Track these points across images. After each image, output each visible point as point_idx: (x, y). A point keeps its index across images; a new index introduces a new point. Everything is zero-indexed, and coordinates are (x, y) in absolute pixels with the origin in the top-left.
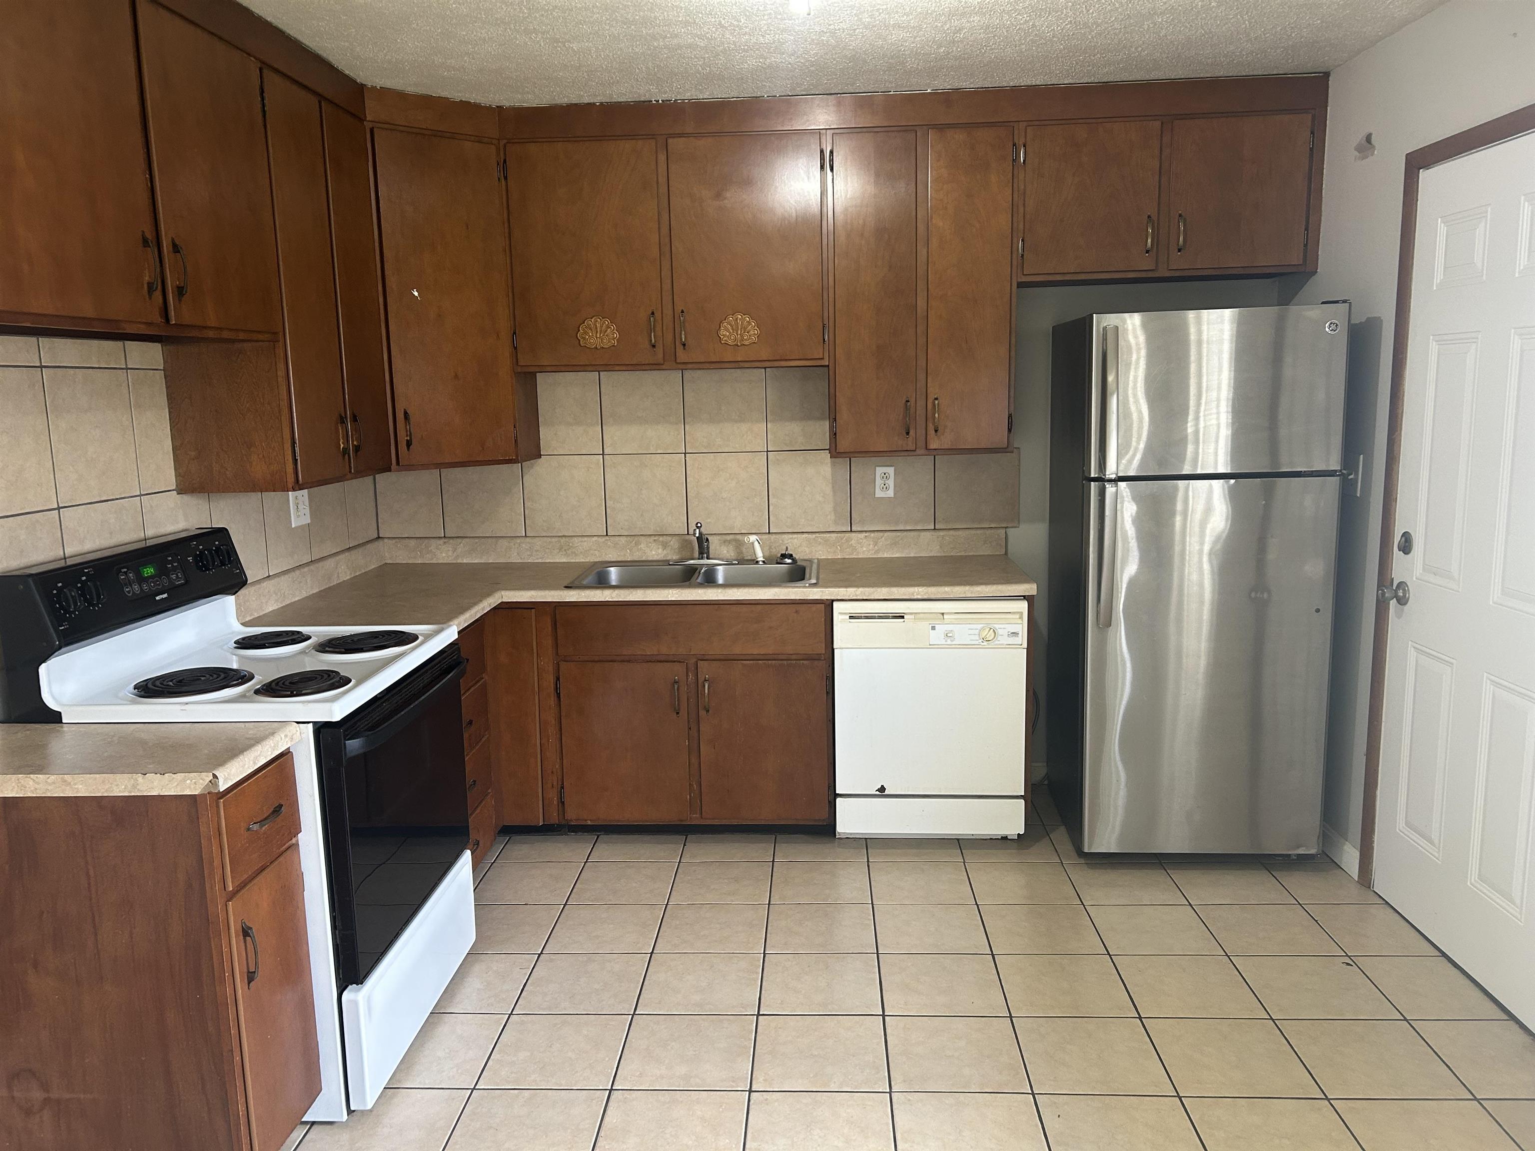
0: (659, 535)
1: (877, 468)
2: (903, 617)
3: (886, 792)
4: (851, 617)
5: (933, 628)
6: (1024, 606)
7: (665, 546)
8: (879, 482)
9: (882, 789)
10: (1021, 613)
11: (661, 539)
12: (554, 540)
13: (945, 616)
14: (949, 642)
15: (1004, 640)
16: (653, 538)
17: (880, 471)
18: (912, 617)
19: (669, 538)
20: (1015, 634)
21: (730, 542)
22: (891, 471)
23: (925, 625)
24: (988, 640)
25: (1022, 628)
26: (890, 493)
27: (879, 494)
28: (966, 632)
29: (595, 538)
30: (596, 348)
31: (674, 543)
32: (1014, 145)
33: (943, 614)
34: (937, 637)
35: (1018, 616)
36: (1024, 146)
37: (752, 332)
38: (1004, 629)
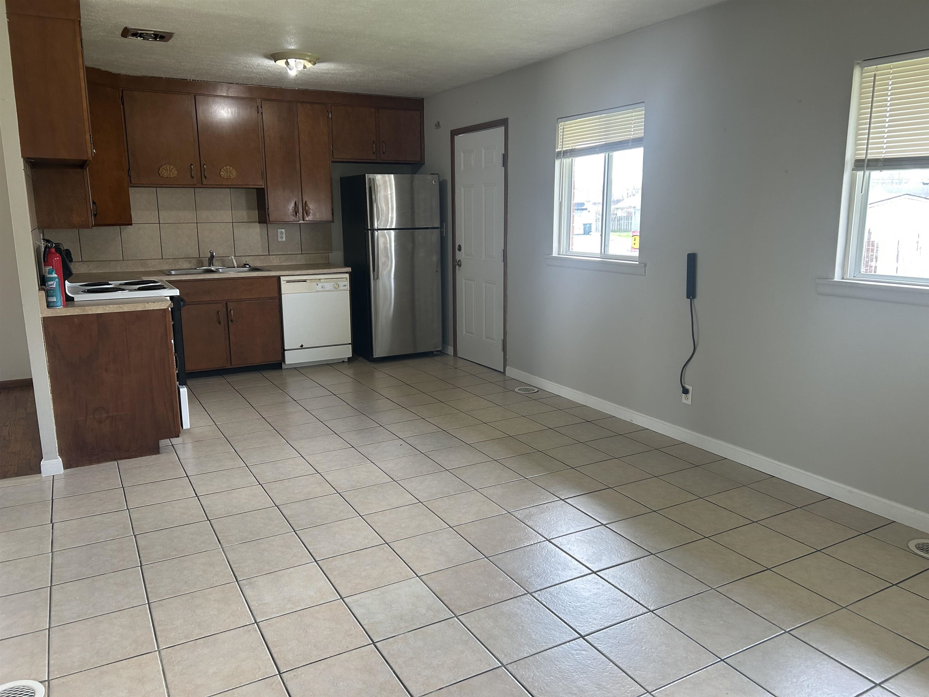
0: (187, 258)
1: (278, 230)
2: (306, 281)
3: (303, 347)
4: (287, 282)
5: (317, 285)
6: (347, 276)
7: (190, 263)
8: (279, 235)
9: (302, 346)
10: (347, 278)
11: (188, 259)
12: (138, 261)
13: (321, 280)
14: (323, 289)
15: (341, 288)
16: (184, 260)
17: (279, 230)
18: (309, 281)
19: (192, 259)
20: (345, 285)
21: (219, 260)
22: (283, 230)
23: (314, 284)
24: (337, 288)
25: (347, 283)
26: (284, 239)
27: (280, 240)
28: (329, 286)
29: (157, 260)
30: (167, 177)
31: (194, 261)
32: (327, 111)
33: (320, 279)
34: (319, 288)
35: (345, 279)
36: (331, 112)
37: (233, 174)
38: (341, 284)
